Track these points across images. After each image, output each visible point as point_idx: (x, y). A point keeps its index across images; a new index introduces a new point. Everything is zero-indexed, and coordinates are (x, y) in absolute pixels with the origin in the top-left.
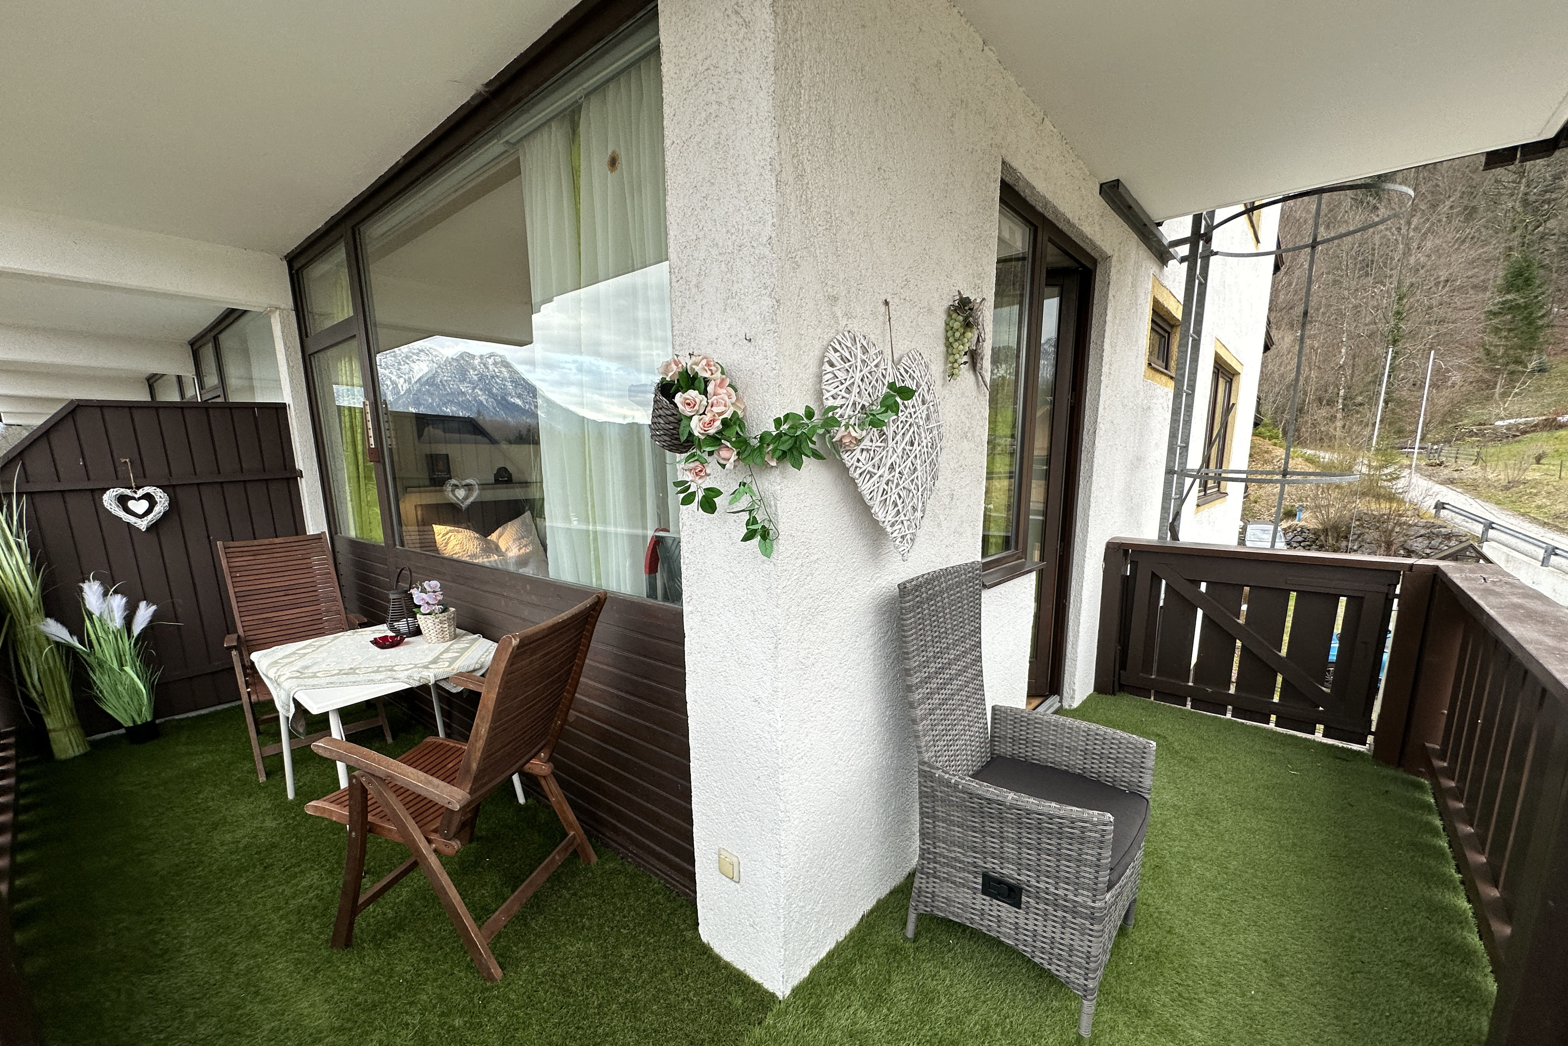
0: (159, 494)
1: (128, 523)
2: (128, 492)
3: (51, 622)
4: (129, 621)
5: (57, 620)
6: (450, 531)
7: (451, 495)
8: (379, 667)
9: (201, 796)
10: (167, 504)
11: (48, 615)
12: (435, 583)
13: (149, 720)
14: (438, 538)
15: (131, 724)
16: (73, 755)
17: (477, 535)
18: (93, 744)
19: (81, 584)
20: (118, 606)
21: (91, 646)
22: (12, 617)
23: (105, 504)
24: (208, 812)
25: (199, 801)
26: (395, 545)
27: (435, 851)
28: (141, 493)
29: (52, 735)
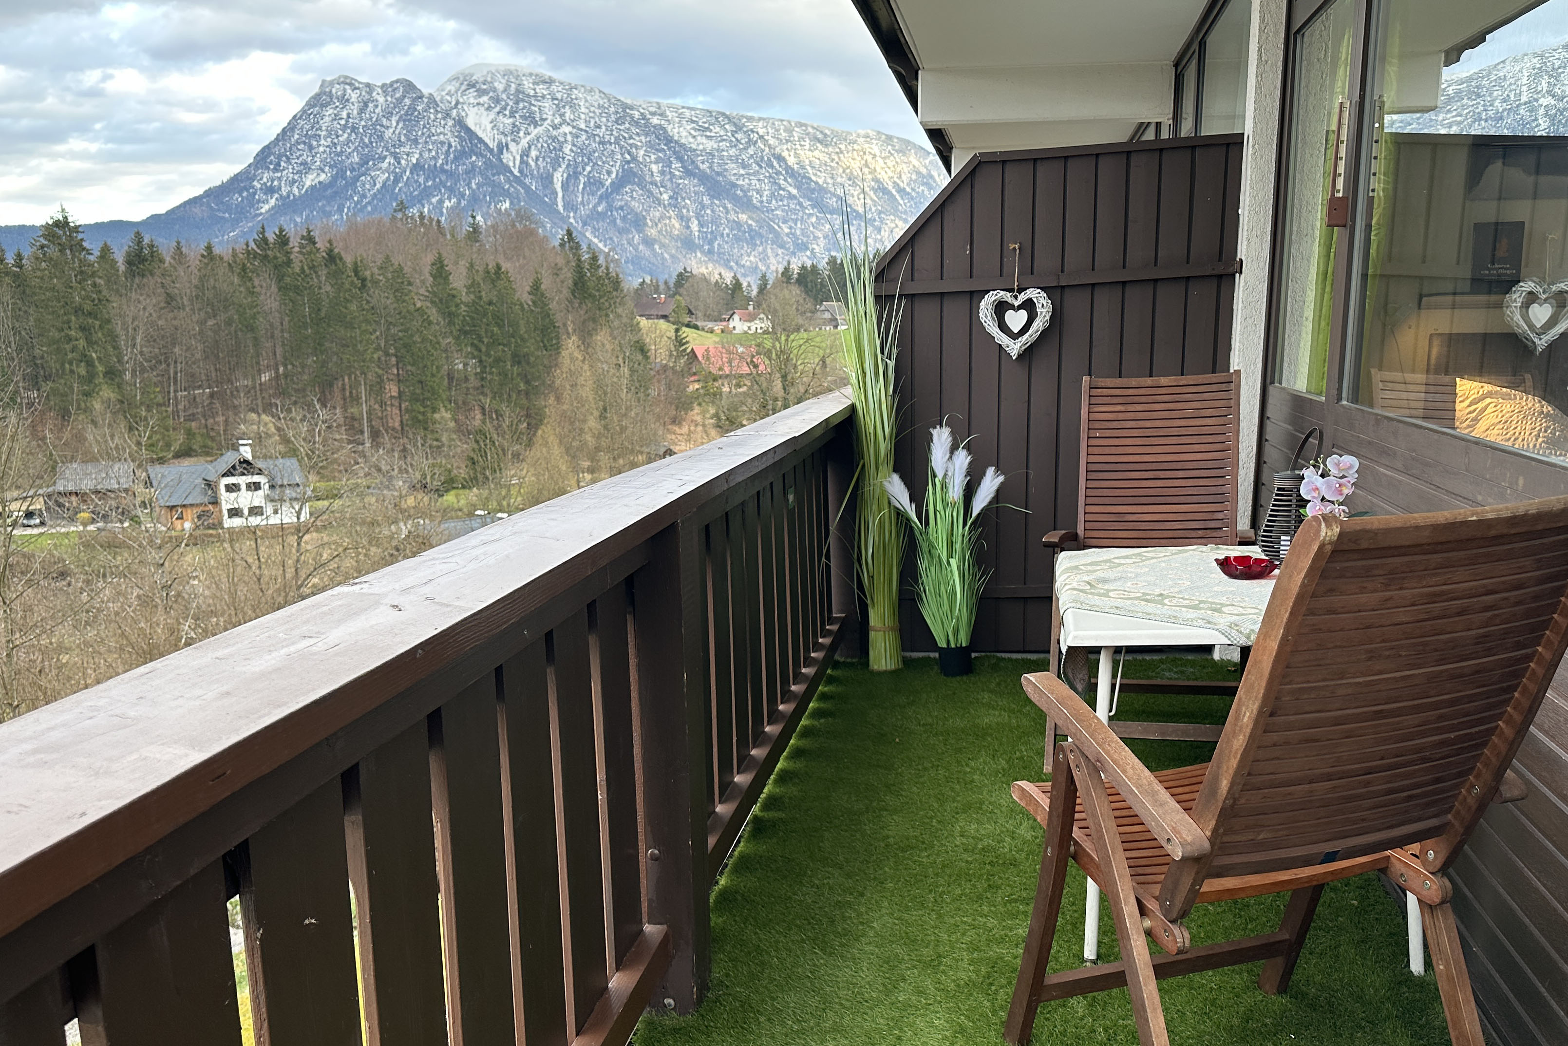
0: (1042, 301)
1: (1000, 345)
2: (1007, 297)
3: (896, 478)
4: (969, 492)
5: (902, 478)
6: (1490, 395)
7: (1517, 317)
8: (1201, 602)
9: (972, 764)
10: (1048, 318)
11: (895, 471)
12: (1350, 461)
13: (964, 645)
14: (1460, 407)
15: (945, 646)
16: (884, 668)
17: (1548, 408)
18: (907, 662)
19: (931, 430)
20: (960, 468)
21: (927, 523)
22: (864, 465)
23: (981, 315)
24: (969, 787)
25: (968, 770)
26: (1340, 399)
27: (1148, 933)
28: (1022, 297)
29: (872, 634)
